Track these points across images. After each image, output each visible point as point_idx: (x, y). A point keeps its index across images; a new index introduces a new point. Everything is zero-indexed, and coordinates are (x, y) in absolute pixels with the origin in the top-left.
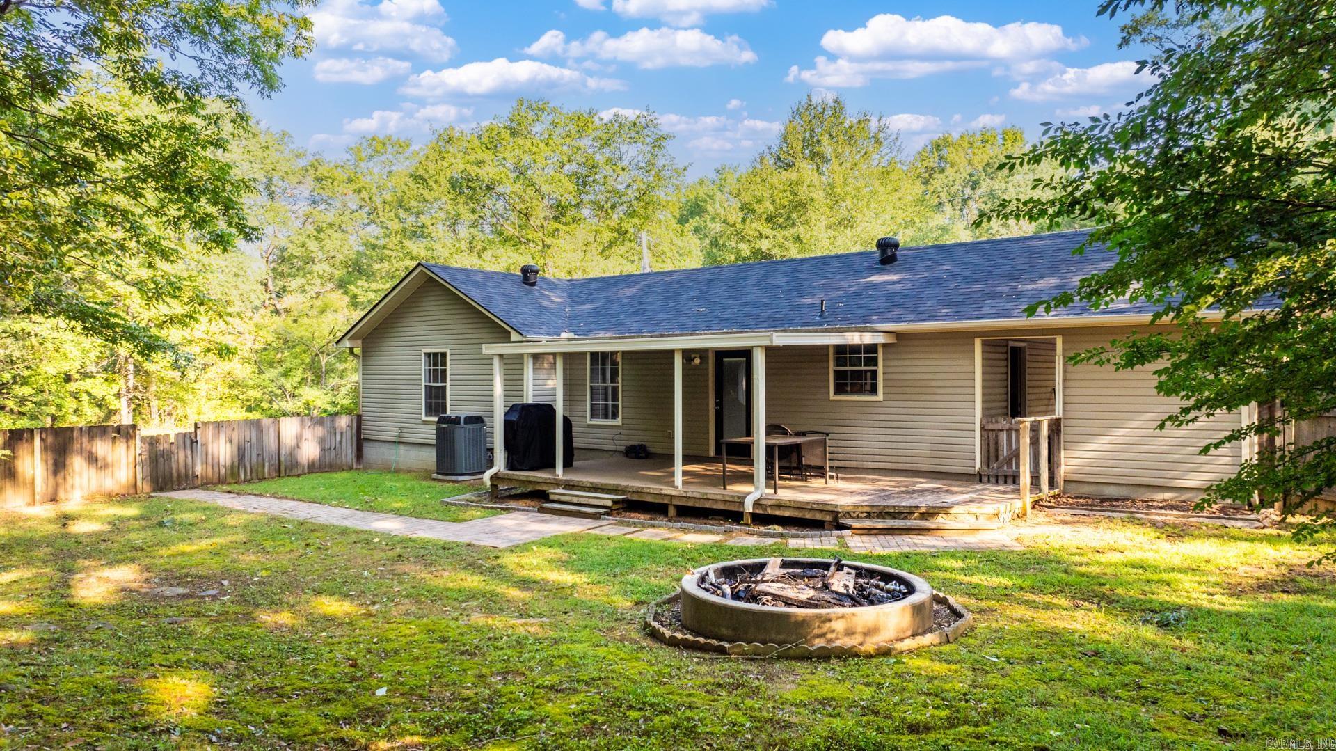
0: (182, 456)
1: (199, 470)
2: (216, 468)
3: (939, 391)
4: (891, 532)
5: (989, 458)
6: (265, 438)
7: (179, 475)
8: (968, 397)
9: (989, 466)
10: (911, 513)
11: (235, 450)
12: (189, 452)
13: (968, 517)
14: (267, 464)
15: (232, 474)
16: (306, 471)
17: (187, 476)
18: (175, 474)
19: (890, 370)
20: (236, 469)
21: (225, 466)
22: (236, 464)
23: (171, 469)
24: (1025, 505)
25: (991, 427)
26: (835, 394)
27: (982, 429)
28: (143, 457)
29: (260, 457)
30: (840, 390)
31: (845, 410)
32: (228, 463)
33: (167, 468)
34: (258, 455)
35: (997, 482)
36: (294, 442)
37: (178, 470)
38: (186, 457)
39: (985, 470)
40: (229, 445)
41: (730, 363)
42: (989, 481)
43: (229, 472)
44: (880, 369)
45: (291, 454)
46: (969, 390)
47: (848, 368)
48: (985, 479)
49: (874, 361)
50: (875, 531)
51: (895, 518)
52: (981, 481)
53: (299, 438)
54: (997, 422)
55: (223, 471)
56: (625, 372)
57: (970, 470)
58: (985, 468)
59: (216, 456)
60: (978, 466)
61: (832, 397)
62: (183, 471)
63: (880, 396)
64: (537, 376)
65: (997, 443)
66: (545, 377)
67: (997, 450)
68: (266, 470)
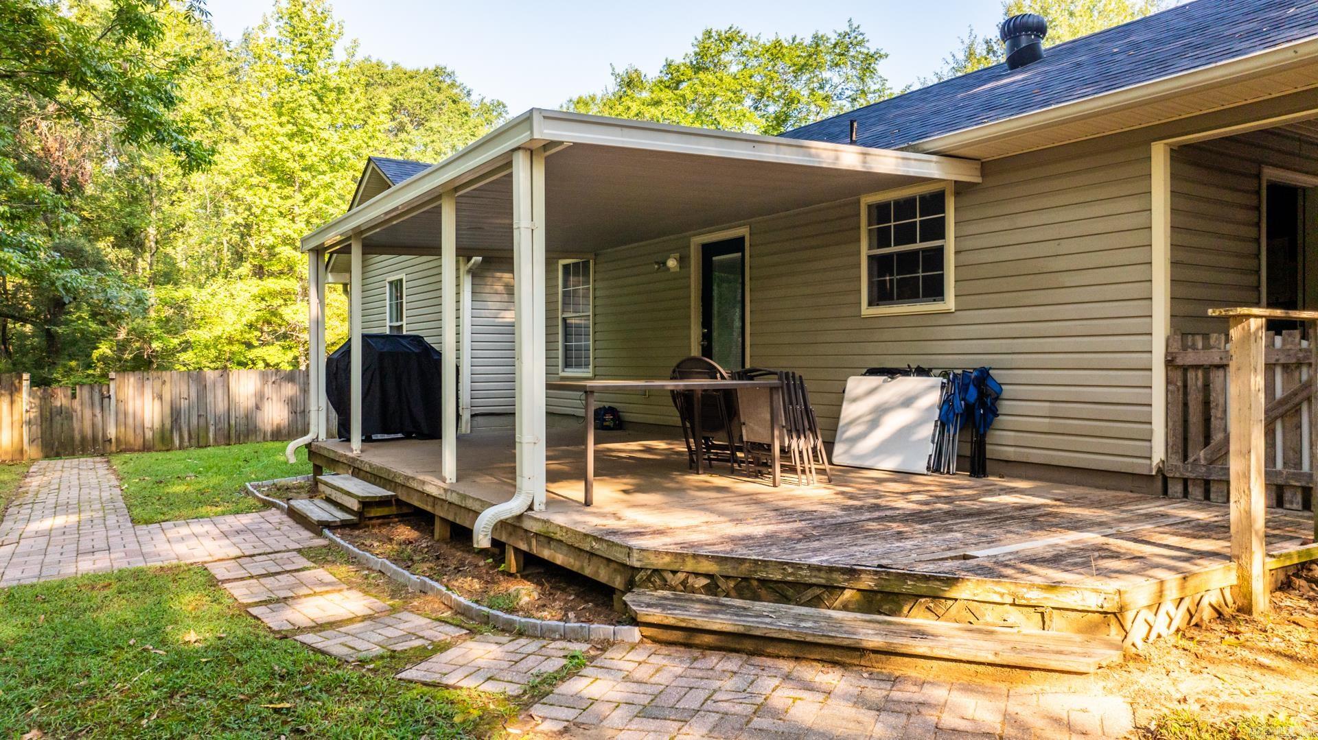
0: (88, 413)
1: (112, 432)
2: (139, 431)
3: (1067, 279)
4: (749, 645)
5: (1185, 440)
6: (210, 398)
7: (83, 439)
8: (1136, 290)
9: (1185, 458)
10: (833, 589)
11: (167, 410)
12: (98, 411)
13: (1014, 615)
14: (212, 429)
15: (163, 438)
16: (269, 437)
17: (95, 439)
18: (77, 437)
19: (969, 244)
20: (168, 434)
21: (152, 429)
22: (168, 426)
23: (73, 430)
24: (1245, 579)
25: (1190, 358)
26: (870, 304)
27: (1170, 363)
28: (32, 415)
29: (202, 420)
30: (881, 295)
31: (887, 335)
32: (157, 425)
33: (65, 427)
34: (199, 416)
35: (1207, 497)
36: (251, 403)
37: (81, 431)
38: (94, 415)
39: (1178, 469)
40: (157, 402)
41: (721, 261)
42: (1186, 494)
43: (158, 436)
44: (950, 244)
45: (247, 417)
46: (1136, 273)
47: (893, 249)
48: (1175, 488)
49: (936, 229)
50: (707, 639)
51: (785, 599)
52: (1165, 492)
53: (260, 397)
54: (1207, 347)
55: (149, 435)
56: (598, 293)
57: (1138, 465)
58: (1176, 461)
59: (139, 413)
60: (1158, 454)
61: (866, 310)
62: (89, 432)
63: (950, 302)
64: (478, 305)
65: (1207, 404)
66: (498, 305)
67: (1207, 420)
68: (211, 435)
